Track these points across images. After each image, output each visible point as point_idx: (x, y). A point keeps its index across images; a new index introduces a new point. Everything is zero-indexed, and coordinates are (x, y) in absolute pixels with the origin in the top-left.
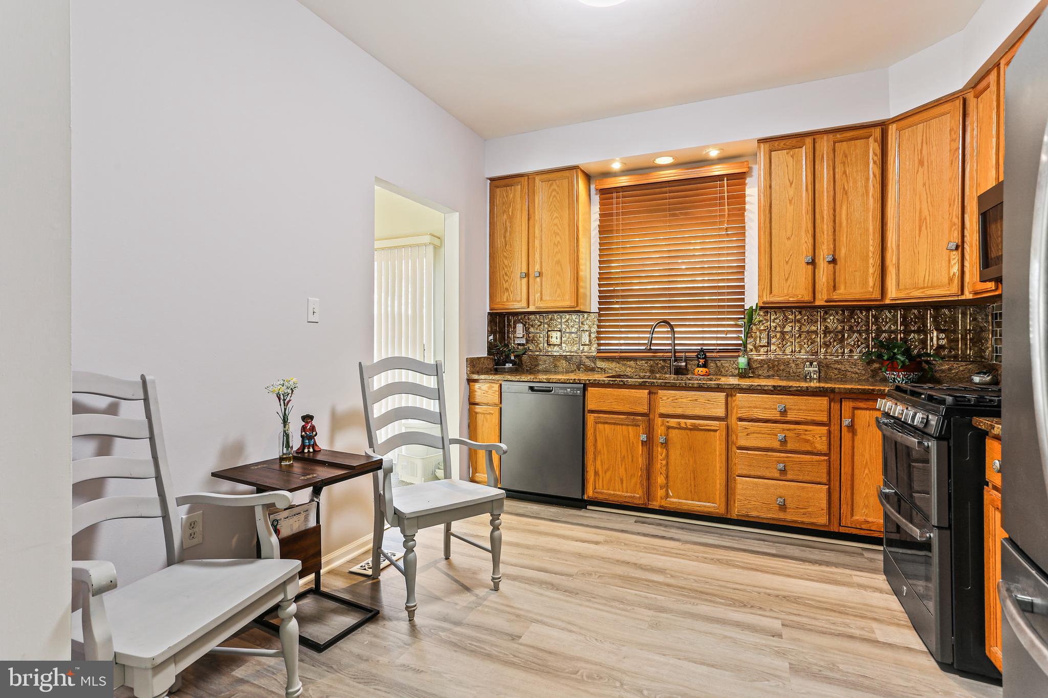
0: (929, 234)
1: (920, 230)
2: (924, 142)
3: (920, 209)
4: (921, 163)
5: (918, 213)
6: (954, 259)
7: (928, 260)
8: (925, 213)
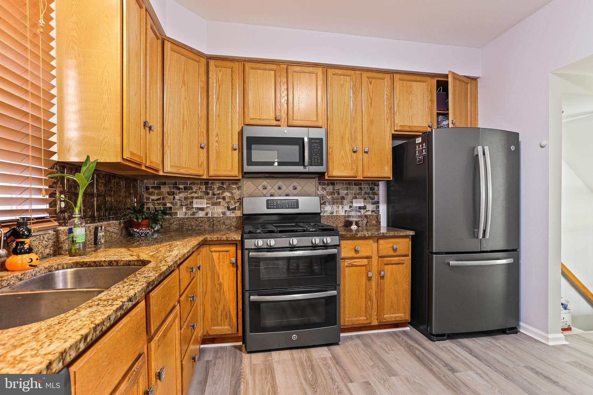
0: (188, 132)
1: (183, 129)
2: (186, 71)
3: (183, 114)
4: (184, 83)
5: (182, 115)
6: (202, 153)
7: (188, 150)
8: (186, 118)
